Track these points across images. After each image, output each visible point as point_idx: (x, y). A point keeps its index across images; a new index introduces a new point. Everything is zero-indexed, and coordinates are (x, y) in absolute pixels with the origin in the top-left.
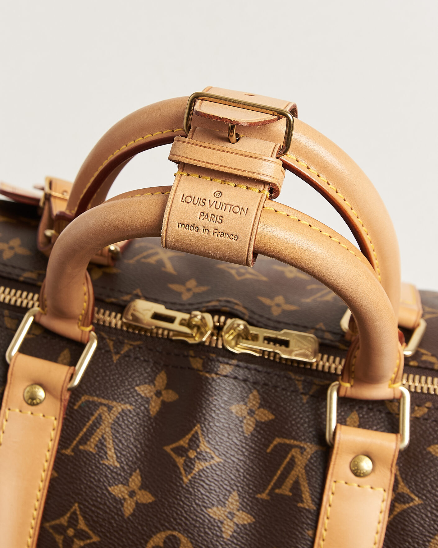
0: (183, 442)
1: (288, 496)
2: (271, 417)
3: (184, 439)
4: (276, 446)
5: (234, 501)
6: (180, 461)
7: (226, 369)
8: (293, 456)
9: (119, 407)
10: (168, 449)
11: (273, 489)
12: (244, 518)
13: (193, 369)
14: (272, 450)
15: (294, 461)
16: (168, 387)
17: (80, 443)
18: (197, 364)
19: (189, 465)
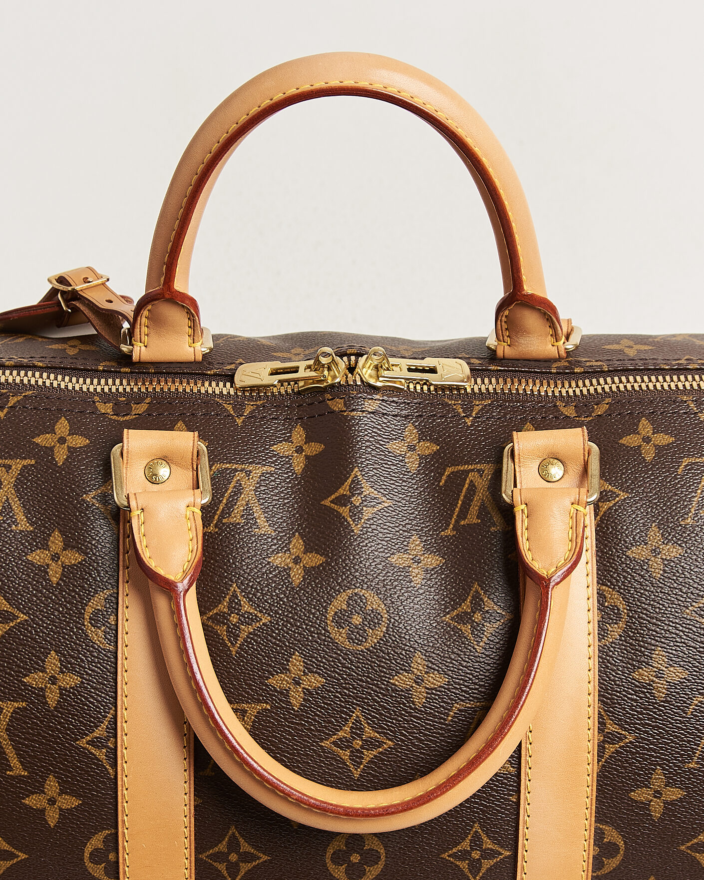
0: (344, 490)
1: (478, 524)
2: (436, 448)
3: (344, 487)
4: (449, 476)
5: (416, 544)
6: (344, 511)
7: (371, 405)
8: (471, 481)
9: (258, 471)
10: (327, 502)
11: (457, 521)
12: (433, 561)
13: (333, 412)
14: (446, 482)
15: (474, 486)
16: (308, 440)
17: (222, 516)
18: (337, 405)
19: (356, 513)
